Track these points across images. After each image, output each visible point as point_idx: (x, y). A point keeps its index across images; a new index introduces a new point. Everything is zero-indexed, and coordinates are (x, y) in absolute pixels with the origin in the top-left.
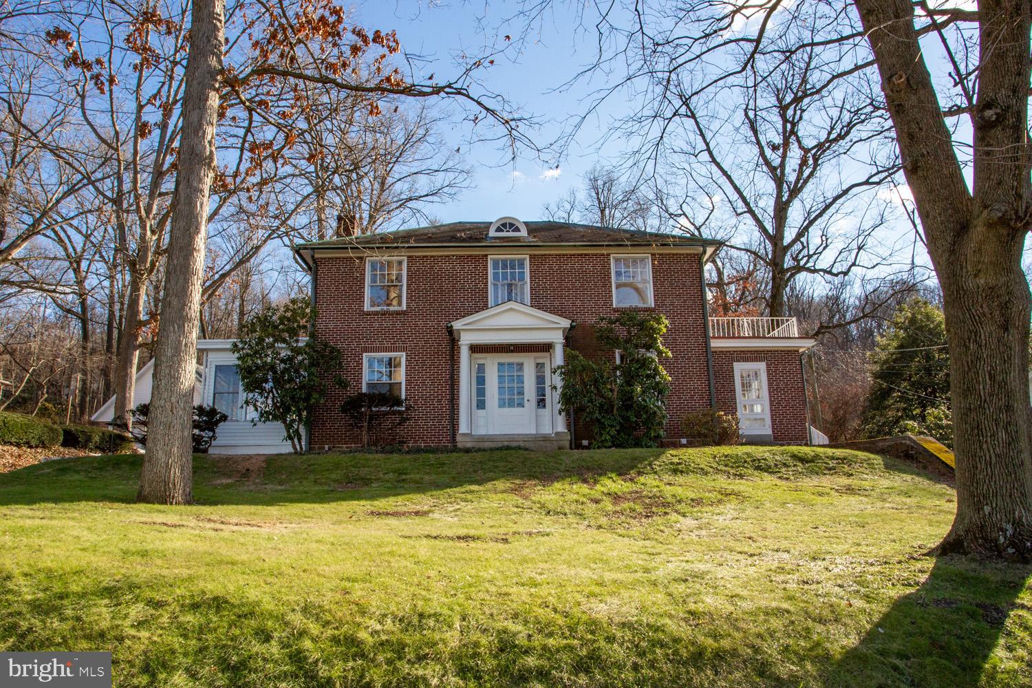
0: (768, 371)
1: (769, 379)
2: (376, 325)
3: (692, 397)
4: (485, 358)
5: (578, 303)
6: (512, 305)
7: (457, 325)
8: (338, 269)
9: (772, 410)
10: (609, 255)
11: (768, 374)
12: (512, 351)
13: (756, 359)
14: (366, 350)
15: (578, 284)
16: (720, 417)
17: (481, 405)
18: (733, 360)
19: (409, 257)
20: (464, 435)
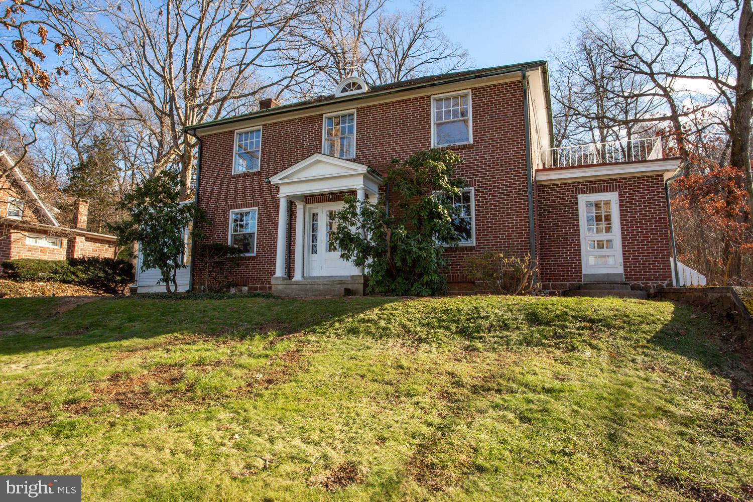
0: (621, 201)
1: (621, 211)
2: (239, 186)
3: (509, 235)
4: (317, 208)
5: (398, 148)
6: (317, 157)
7: (274, 180)
8: (216, 143)
9: (624, 246)
10: (429, 96)
11: (621, 205)
12: (331, 200)
13: (605, 190)
14: (232, 207)
15: (398, 130)
16: (500, 259)
17: (314, 250)
18: (578, 192)
19: (263, 125)
20: (277, 278)
